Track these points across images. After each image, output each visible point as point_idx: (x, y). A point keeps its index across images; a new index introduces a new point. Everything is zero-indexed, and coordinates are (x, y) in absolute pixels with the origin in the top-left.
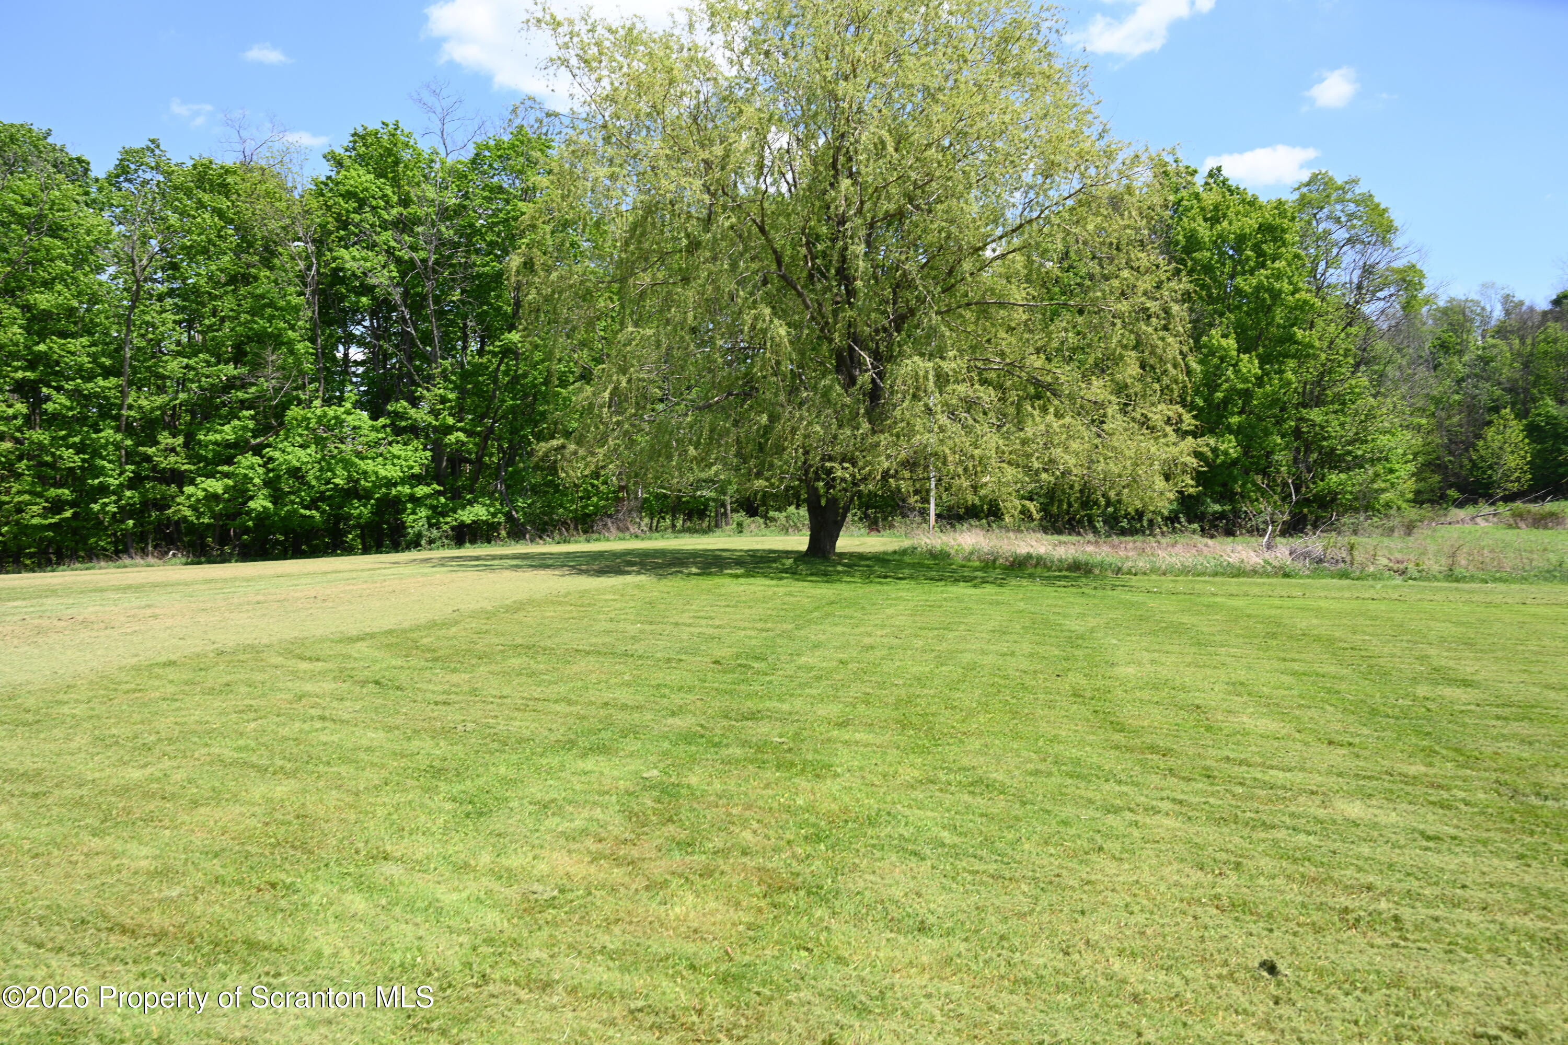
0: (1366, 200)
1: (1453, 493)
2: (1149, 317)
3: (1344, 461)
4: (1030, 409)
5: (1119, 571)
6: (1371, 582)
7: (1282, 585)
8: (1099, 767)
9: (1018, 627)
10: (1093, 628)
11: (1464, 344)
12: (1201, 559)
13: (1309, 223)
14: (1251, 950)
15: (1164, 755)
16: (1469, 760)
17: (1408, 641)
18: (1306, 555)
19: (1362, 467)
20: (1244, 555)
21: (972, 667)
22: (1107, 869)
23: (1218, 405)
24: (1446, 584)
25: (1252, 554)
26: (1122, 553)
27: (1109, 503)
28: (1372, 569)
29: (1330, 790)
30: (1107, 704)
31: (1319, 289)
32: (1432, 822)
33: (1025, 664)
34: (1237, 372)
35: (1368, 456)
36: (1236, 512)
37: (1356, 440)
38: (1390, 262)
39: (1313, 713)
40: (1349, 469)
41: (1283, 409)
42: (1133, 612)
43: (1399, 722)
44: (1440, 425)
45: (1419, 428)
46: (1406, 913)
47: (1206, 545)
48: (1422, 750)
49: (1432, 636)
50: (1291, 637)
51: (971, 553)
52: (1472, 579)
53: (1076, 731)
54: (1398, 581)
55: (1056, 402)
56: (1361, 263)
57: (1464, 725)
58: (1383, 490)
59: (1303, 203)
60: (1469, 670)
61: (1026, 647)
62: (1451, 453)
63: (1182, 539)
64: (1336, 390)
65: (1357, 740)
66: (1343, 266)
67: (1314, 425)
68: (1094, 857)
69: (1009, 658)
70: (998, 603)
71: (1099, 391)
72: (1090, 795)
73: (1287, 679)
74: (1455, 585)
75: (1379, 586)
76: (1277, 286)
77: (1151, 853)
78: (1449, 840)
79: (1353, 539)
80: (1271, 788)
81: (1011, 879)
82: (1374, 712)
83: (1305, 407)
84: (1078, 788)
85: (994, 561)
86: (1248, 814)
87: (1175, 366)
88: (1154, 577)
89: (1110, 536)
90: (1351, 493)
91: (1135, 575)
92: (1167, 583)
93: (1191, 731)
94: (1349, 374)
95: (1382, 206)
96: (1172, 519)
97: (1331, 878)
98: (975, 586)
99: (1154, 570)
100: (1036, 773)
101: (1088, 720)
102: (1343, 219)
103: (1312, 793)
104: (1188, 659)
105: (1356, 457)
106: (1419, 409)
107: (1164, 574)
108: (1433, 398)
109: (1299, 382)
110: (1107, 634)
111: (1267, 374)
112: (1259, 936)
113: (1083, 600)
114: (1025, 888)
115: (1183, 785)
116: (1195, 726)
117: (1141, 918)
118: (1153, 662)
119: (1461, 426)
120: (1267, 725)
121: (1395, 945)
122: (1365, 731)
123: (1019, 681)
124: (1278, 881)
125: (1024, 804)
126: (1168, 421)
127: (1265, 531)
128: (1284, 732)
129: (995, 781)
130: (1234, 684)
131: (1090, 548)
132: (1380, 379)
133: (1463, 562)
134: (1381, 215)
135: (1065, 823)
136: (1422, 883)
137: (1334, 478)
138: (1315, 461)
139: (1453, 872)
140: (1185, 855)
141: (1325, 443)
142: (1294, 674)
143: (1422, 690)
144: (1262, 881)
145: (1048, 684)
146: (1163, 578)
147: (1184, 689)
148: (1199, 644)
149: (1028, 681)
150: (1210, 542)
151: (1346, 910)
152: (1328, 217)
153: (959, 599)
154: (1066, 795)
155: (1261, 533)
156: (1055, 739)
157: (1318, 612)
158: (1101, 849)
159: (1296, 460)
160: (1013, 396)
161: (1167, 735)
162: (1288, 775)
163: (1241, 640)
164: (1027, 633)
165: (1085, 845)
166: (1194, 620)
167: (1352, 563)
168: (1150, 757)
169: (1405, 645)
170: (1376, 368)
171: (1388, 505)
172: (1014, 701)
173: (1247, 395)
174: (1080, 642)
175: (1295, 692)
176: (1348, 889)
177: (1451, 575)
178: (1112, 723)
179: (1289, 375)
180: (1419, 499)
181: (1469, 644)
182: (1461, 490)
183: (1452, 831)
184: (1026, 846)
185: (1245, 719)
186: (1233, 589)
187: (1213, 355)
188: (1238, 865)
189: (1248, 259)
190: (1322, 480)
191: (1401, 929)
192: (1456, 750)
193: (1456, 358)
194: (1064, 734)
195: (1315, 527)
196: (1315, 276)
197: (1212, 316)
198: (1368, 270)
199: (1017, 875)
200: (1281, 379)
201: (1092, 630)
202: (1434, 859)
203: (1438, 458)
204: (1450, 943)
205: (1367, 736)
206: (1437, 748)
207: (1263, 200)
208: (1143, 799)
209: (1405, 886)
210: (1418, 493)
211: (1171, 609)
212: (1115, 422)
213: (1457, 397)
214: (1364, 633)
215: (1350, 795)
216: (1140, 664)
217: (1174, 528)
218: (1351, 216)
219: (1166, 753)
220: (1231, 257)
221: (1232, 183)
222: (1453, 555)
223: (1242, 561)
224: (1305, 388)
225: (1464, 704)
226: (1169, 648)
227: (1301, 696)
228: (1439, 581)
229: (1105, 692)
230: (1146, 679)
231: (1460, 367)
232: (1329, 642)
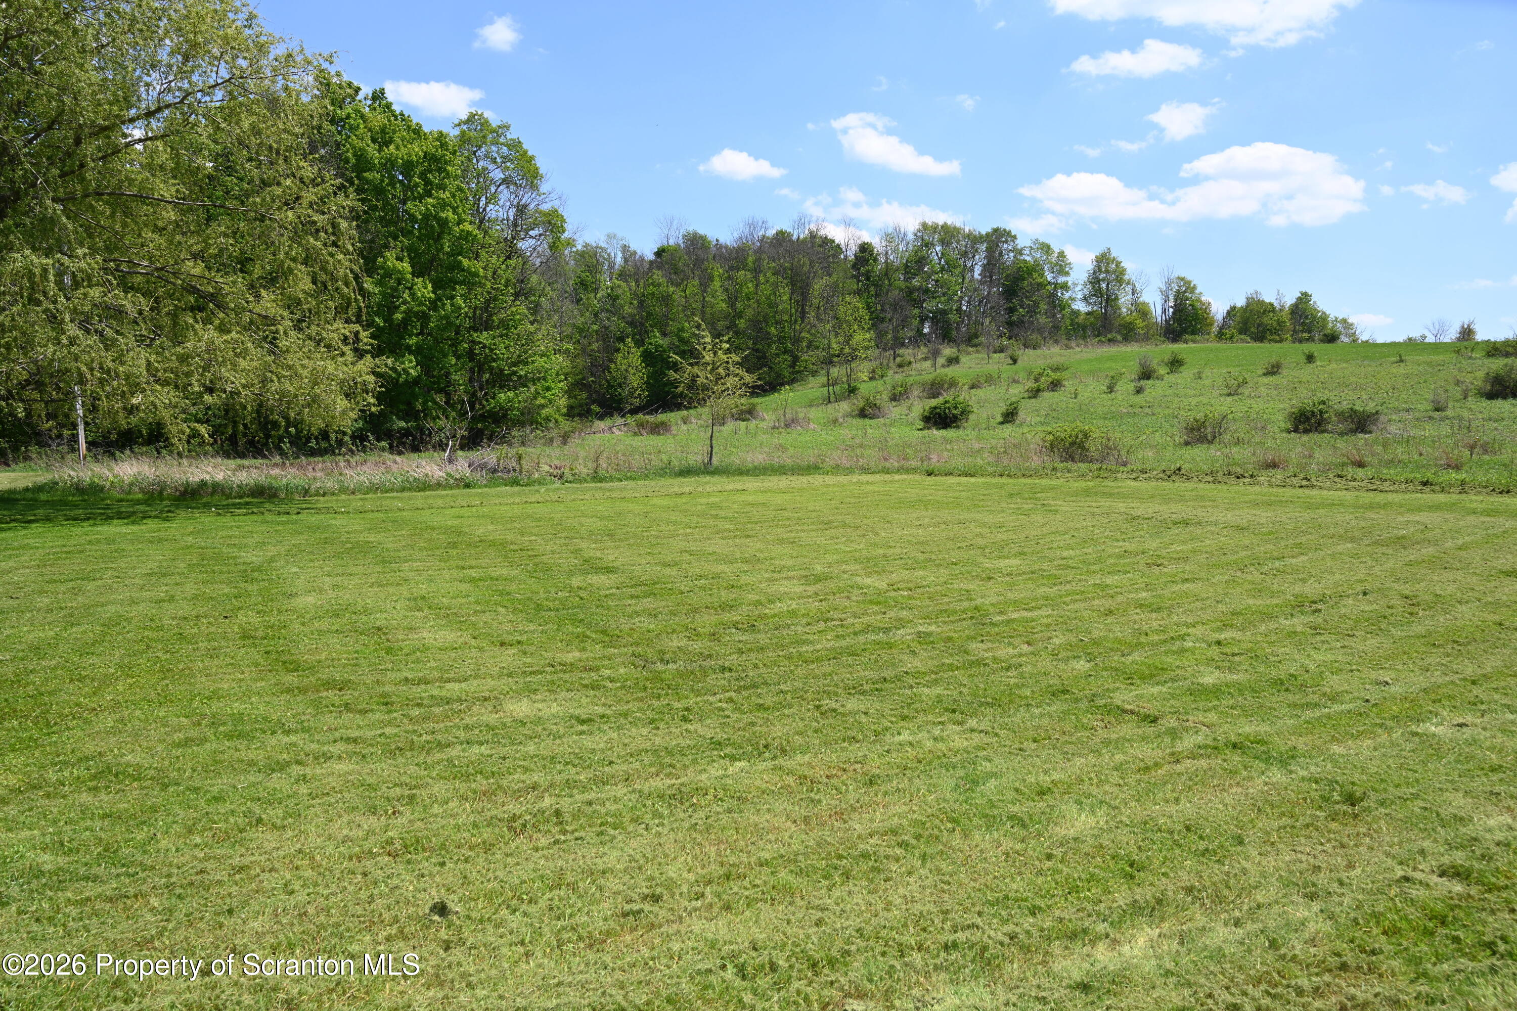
0: (515, 145)
1: (595, 408)
2: (318, 231)
3: (512, 380)
4: (191, 321)
5: (306, 492)
6: (537, 487)
7: (462, 496)
8: (265, 719)
9: (182, 565)
10: (272, 557)
11: (597, 282)
12: (388, 476)
13: (469, 159)
14: (421, 895)
15: (340, 690)
16: (611, 638)
17: (565, 537)
18: (483, 466)
19: (526, 386)
20: (428, 470)
21: (116, 622)
22: (266, 844)
23: (399, 325)
24: (593, 485)
25: (436, 468)
26: (311, 475)
27: (289, 424)
28: (537, 476)
29: (501, 693)
30: (281, 641)
31: (481, 222)
32: (585, 705)
33: (186, 609)
34: (412, 295)
35: (530, 376)
36: (421, 429)
37: (519, 362)
38: (537, 205)
39: (487, 617)
40: (515, 388)
41: (457, 333)
42: (318, 535)
43: (558, 614)
44: (583, 351)
45: (567, 352)
46: (565, 804)
47: (395, 462)
48: (577, 637)
49: (584, 531)
50: (469, 545)
51: (131, 485)
52: (611, 479)
53: (241, 680)
54: (557, 485)
55: (221, 315)
56: (515, 202)
57: (608, 608)
58: (543, 406)
59: (464, 139)
60: (611, 558)
61: (190, 589)
62: (593, 374)
63: (372, 458)
64: (501, 316)
65: (524, 638)
66: (501, 203)
67: (484, 347)
68: (251, 833)
69: (165, 605)
70: (160, 540)
71: (269, 305)
72: (251, 756)
73: (464, 587)
74: (599, 485)
75: (543, 490)
76: (443, 215)
77: (318, 809)
78: (598, 719)
79: (521, 450)
80: (448, 703)
81: (136, 896)
82: (539, 607)
83: (476, 330)
84: (237, 750)
85: (161, 492)
86: (425, 737)
87: (347, 284)
88: (343, 497)
89: (297, 457)
90: (518, 409)
91: (324, 496)
92: (356, 502)
93: (371, 656)
94: (510, 303)
95: (530, 154)
96: (359, 437)
97: (500, 787)
98: (133, 523)
99: (343, 490)
100: (187, 742)
101: (257, 665)
102: (499, 160)
103: (486, 699)
104: (372, 579)
105: (520, 376)
106: (567, 337)
107: (353, 493)
108: (578, 328)
109: (470, 307)
110: (287, 563)
111: (440, 300)
112: (431, 875)
113: (264, 528)
114: (154, 902)
115: (359, 720)
116: (376, 650)
117: (301, 896)
118: (335, 587)
119: (598, 351)
120: (448, 636)
121: (557, 842)
122: (532, 627)
123: (176, 630)
124: (451, 805)
125: (165, 787)
126: (345, 340)
127: (447, 445)
128: (461, 640)
129: (129, 765)
130: (415, 599)
131: (276, 472)
132: (535, 309)
133: (605, 465)
134: (529, 162)
135: (217, 799)
136: (579, 769)
137: (503, 396)
138: (487, 381)
139: (602, 751)
140: (357, 802)
141: (494, 364)
142: (472, 580)
143: (576, 581)
144: (436, 809)
145: (212, 629)
146: (352, 497)
147: (366, 611)
148: (384, 562)
149: (188, 629)
150: (398, 458)
151: (514, 818)
152: (486, 156)
153: (109, 541)
154: (222, 762)
155: (442, 446)
156: (216, 695)
157: (493, 519)
158: (260, 821)
159: (471, 380)
160: (167, 306)
161: (346, 665)
162: (463, 685)
163: (425, 553)
164: (192, 572)
165: (240, 821)
166: (380, 537)
167: (521, 472)
168: (325, 694)
169: (563, 541)
170: (533, 298)
171: (547, 419)
172: (168, 656)
173: (424, 318)
174: (256, 574)
175: (472, 599)
176: (516, 795)
177: (596, 477)
178: (284, 663)
179: (459, 301)
180: (571, 413)
181: (611, 535)
182: (601, 405)
183: (600, 710)
184: (163, 844)
185: (425, 634)
186: (419, 503)
187: (390, 276)
188: (412, 797)
189: (417, 185)
190: (493, 398)
191: (561, 823)
192: (603, 632)
193: (592, 295)
194: (226, 686)
195: (490, 439)
196: (478, 210)
197: (386, 238)
198: (521, 210)
199: (144, 888)
200: (452, 305)
201: (271, 560)
202: (588, 742)
203: (584, 379)
204: (601, 825)
205: (533, 632)
206: (588, 633)
207: (426, 129)
208: (314, 746)
209: (564, 776)
210: (570, 408)
211: (358, 528)
212: (290, 340)
213: (595, 327)
214: (531, 534)
215: (518, 695)
216: (321, 591)
217: (364, 447)
218: (505, 158)
219: (342, 686)
220: (401, 182)
221: (396, 108)
222: (597, 460)
223: (427, 475)
224: (475, 312)
225: (608, 589)
226: (353, 569)
227: (477, 602)
228: (587, 482)
229: (280, 628)
230: (326, 607)
231: (595, 302)
232: (501, 546)
